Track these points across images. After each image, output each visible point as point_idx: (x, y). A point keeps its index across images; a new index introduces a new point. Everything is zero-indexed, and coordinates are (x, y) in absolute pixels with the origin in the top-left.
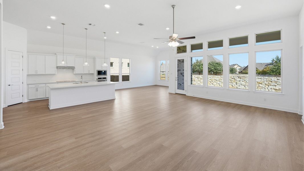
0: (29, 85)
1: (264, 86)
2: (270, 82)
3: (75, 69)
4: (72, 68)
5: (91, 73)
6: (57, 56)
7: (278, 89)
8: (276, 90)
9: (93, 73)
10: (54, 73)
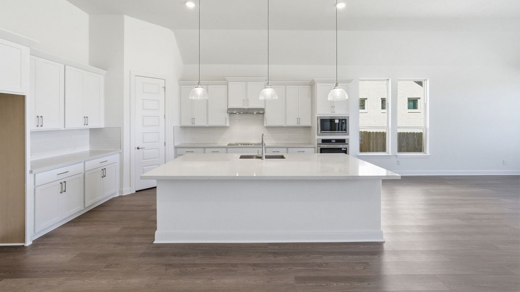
0: (178, 149)
3: (267, 115)
4: (260, 113)
5: (303, 124)
6: (227, 85)
9: (308, 124)
10: (222, 124)
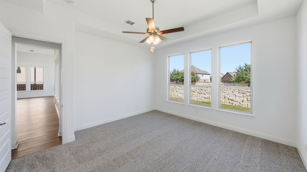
1: (196, 95)
2: (201, 91)
7: (207, 97)
8: (205, 98)
